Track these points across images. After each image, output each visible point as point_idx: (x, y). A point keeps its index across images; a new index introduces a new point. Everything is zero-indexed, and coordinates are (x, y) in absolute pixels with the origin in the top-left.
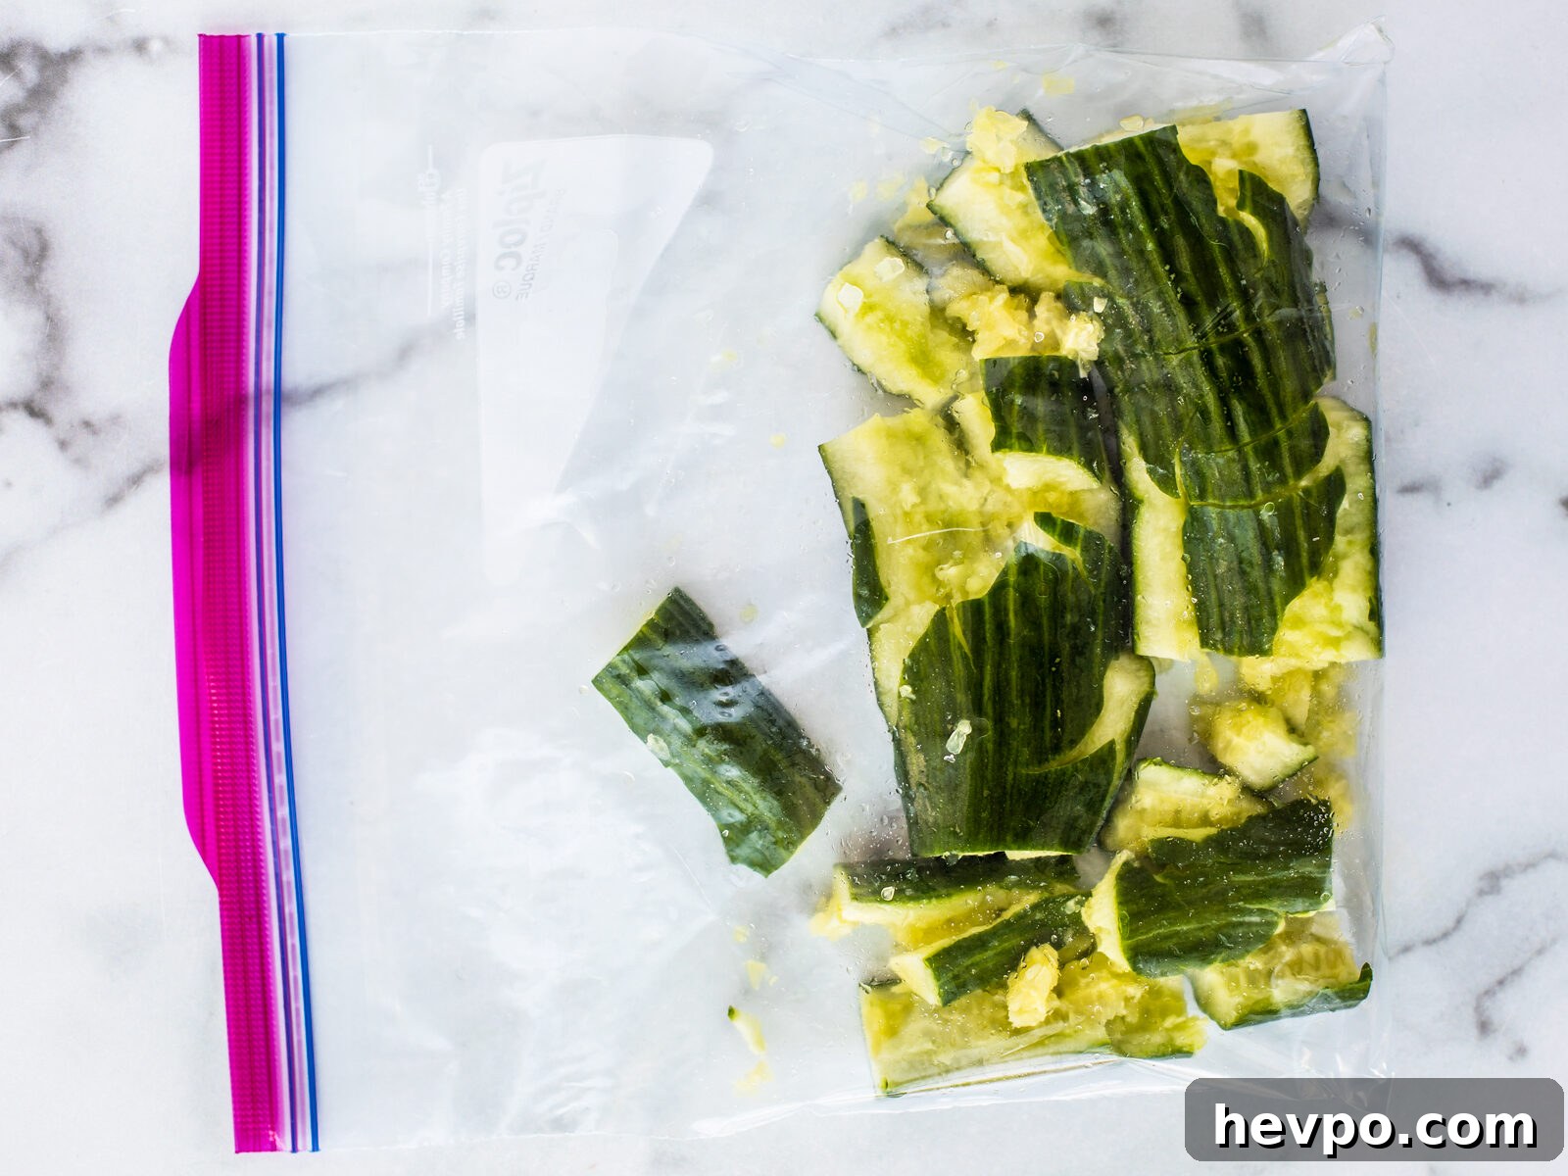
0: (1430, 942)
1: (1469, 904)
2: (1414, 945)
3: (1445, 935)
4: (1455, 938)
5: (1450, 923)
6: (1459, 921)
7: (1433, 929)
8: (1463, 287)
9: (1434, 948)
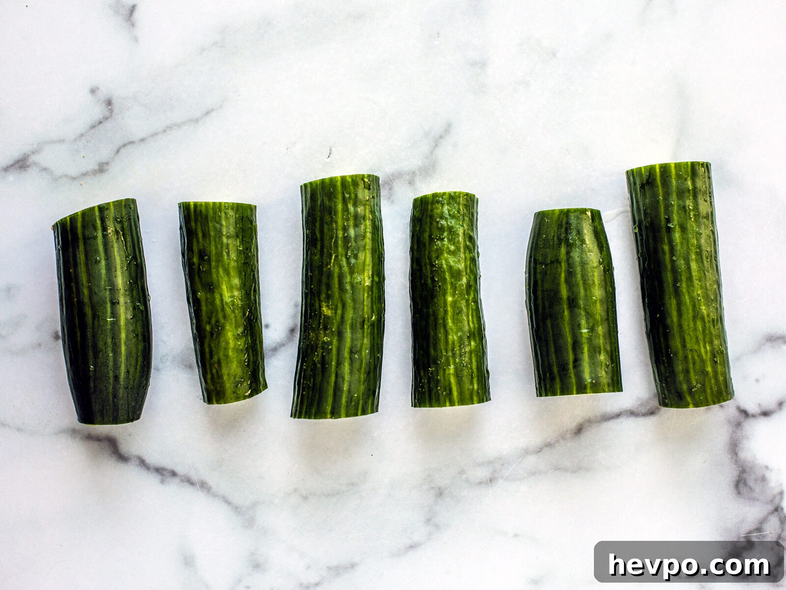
0: (132, 143)
1: (113, 159)
2: (139, 142)
3: (124, 145)
4: (120, 143)
5: (122, 151)
6: (118, 151)
7: (130, 148)
8: (100, 438)
9: (130, 140)
